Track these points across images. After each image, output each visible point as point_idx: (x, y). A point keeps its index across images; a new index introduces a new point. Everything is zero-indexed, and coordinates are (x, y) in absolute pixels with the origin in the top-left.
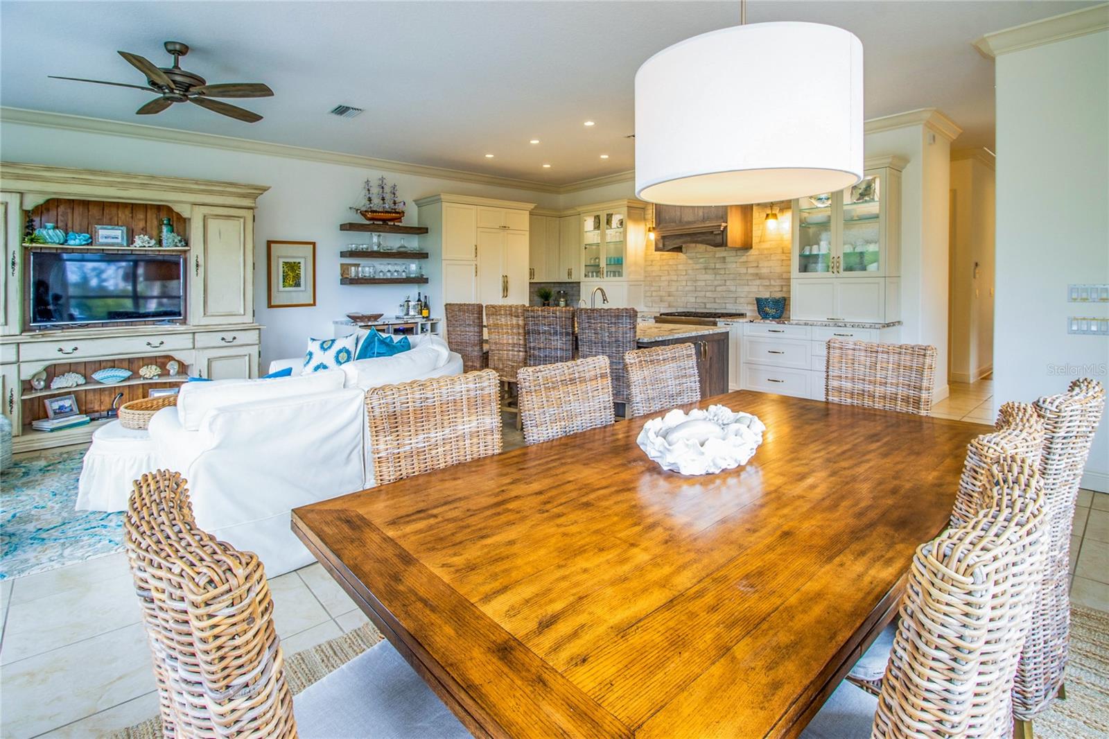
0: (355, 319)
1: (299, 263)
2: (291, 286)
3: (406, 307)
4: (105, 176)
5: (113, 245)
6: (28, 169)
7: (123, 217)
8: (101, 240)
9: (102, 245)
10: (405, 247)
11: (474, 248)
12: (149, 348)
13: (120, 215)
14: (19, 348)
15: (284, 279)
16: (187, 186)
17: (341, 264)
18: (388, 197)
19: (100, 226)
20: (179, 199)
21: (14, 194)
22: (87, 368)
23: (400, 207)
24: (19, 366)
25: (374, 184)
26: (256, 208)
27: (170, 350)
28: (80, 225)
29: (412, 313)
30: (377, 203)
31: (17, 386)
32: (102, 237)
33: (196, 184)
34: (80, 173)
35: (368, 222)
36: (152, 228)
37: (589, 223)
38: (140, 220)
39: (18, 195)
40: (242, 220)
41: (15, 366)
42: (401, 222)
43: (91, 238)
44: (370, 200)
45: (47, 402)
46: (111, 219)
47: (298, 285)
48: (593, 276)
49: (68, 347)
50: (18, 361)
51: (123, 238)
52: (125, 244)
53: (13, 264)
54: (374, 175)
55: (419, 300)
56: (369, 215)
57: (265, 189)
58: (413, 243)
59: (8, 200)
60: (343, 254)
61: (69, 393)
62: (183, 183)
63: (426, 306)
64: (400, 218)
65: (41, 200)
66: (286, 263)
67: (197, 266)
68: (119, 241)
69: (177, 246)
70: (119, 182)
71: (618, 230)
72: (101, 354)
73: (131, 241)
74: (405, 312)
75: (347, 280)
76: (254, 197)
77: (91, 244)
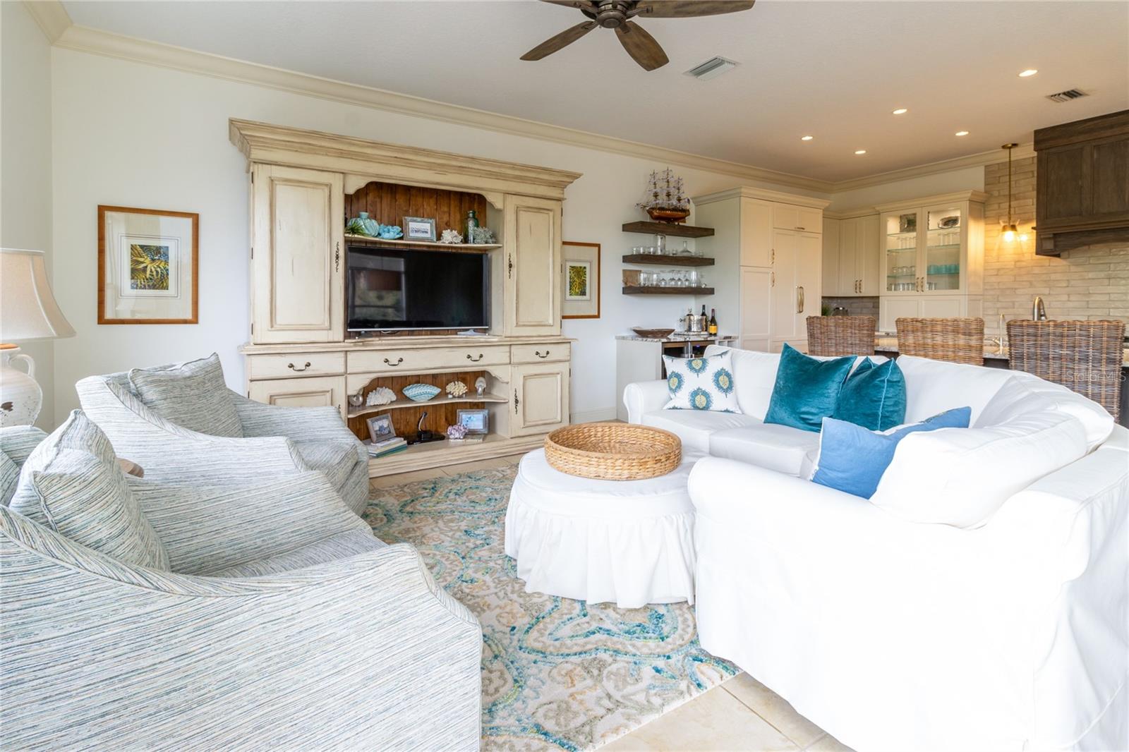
0: (643, 334)
1: (585, 268)
2: (577, 294)
3: (687, 320)
4: (427, 156)
5: (423, 240)
6: (354, 145)
7: (428, 209)
8: (411, 235)
9: (414, 240)
10: (688, 252)
11: (771, 253)
12: (469, 362)
13: (425, 207)
14: (346, 357)
15: (571, 286)
16: (503, 170)
17: (624, 271)
18: (673, 191)
19: (410, 218)
20: (493, 187)
21: (337, 174)
22: (399, 384)
23: (683, 204)
24: (346, 377)
25: (661, 176)
26: (564, 199)
27: (488, 365)
28: (389, 217)
29: (694, 328)
30: (662, 201)
31: (344, 403)
32: (412, 231)
33: (513, 168)
34: (403, 152)
35: (654, 221)
36: (455, 222)
37: (893, 226)
38: (444, 212)
39: (341, 175)
40: (551, 214)
41: (342, 379)
42: (685, 222)
43: (402, 231)
44: (656, 195)
45: (369, 421)
46: (417, 211)
47: (583, 293)
48: (904, 289)
49: (393, 357)
50: (346, 373)
51: (432, 233)
52: (435, 240)
53: (337, 257)
54: (660, 167)
55: (703, 314)
56: (656, 213)
57: (575, 176)
58: (691, 246)
59: (331, 182)
60: (626, 259)
61: (385, 412)
62: (500, 167)
63: (713, 321)
64: (684, 218)
65: (361, 183)
66: (573, 268)
67: (510, 266)
68: (428, 235)
69: (486, 243)
70: (439, 164)
71: (941, 231)
72: (423, 367)
73: (439, 237)
74: (686, 328)
75: (632, 289)
76: (562, 186)
77: (401, 238)
